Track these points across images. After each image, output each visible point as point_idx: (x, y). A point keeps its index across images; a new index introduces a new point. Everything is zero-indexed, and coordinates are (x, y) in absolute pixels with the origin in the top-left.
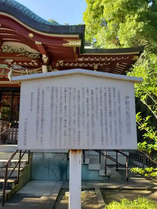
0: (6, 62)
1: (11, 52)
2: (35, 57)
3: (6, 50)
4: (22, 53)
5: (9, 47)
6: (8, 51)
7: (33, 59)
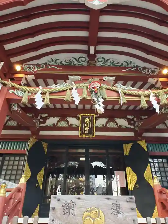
0: (104, 80)
1: (112, 66)
2: (155, 74)
5: (106, 60)
6: (106, 65)
7: (151, 77)
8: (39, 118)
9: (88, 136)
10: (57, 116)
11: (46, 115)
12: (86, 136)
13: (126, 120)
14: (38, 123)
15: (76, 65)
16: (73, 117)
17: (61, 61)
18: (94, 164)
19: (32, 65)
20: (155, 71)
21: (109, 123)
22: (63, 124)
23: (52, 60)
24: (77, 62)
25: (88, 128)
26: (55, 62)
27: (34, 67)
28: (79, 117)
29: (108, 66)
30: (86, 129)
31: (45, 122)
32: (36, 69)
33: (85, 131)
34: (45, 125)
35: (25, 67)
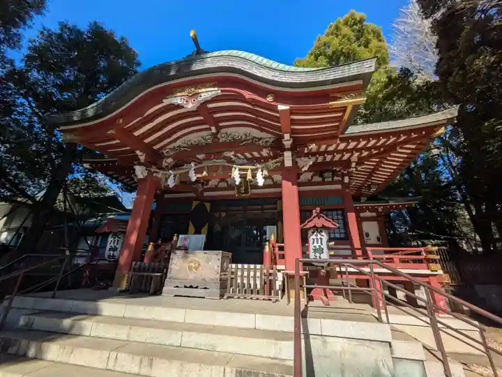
0: (224, 156)
1: (232, 141)
2: (269, 144)
3: (224, 139)
4: (249, 140)
5: (228, 135)
6: (228, 140)
7: (265, 147)
9: (244, 195)
12: (242, 195)
15: (203, 143)
17: (191, 142)
19: (170, 149)
20: (269, 141)
22: (224, 184)
23: (185, 141)
24: (204, 141)
26: (187, 144)
30: (242, 188)
32: (173, 152)
33: (241, 190)
34: (208, 186)
35: (164, 152)
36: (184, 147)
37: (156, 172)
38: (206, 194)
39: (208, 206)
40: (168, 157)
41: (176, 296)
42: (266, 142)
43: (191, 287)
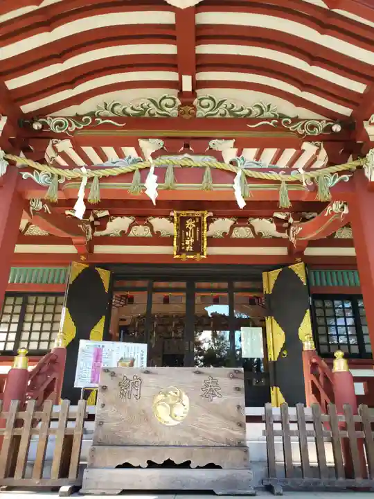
0: (211, 149)
1: (228, 116)
2: (317, 132)
3: (206, 110)
4: (269, 119)
5: (217, 102)
6: (217, 113)
7: (310, 139)
8: (92, 218)
9: (192, 257)
10: (128, 216)
11: (106, 213)
12: (188, 257)
13: (272, 222)
14: (90, 230)
15: (154, 114)
16: (161, 216)
17: (123, 107)
18: (211, 310)
19: (65, 117)
20: (317, 127)
21: (236, 229)
22: (141, 231)
23: (106, 105)
24: (156, 110)
25: (192, 241)
26: (112, 110)
27: (69, 122)
28: (173, 217)
29: (219, 116)
30: (187, 242)
31: (103, 228)
32: (74, 126)
33: (186, 246)
34: (104, 233)
35: (52, 123)
36: (104, 118)
37: (31, 169)
38: (99, 249)
39: (105, 275)
40: (62, 137)
41: (125, 492)
42: (312, 127)
43: (169, 464)
